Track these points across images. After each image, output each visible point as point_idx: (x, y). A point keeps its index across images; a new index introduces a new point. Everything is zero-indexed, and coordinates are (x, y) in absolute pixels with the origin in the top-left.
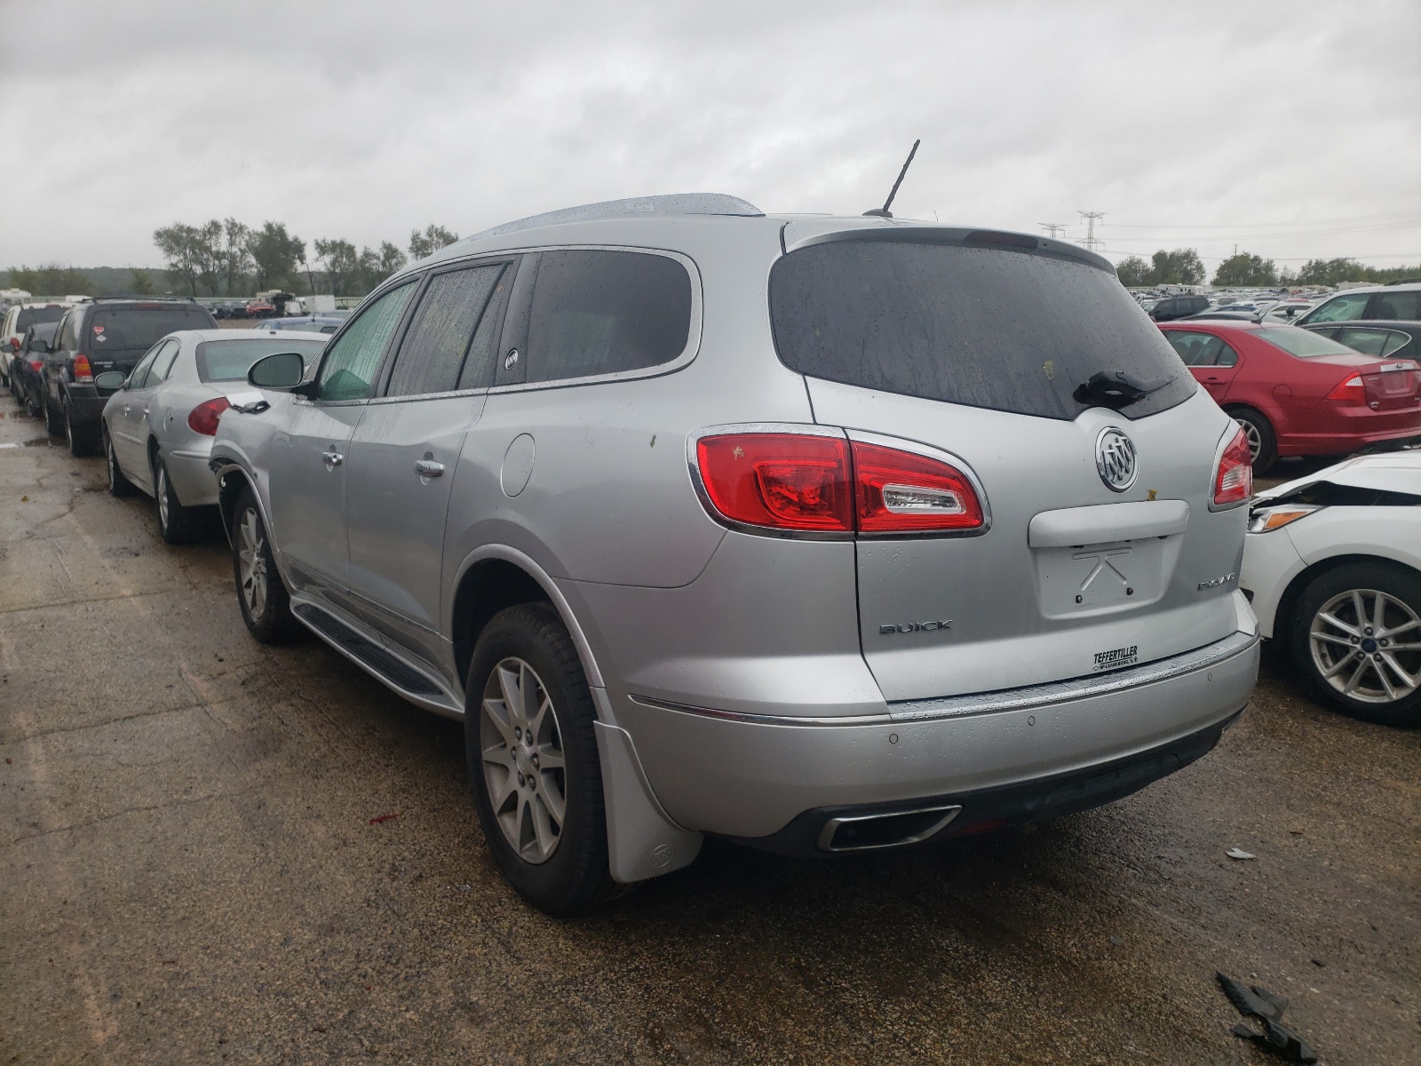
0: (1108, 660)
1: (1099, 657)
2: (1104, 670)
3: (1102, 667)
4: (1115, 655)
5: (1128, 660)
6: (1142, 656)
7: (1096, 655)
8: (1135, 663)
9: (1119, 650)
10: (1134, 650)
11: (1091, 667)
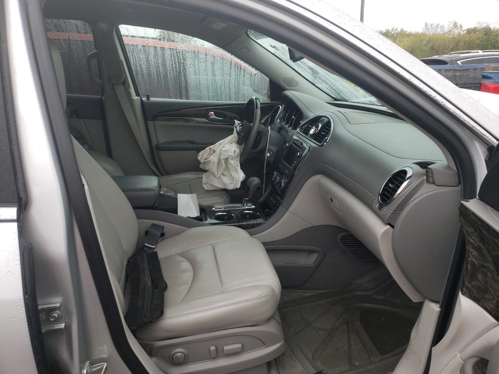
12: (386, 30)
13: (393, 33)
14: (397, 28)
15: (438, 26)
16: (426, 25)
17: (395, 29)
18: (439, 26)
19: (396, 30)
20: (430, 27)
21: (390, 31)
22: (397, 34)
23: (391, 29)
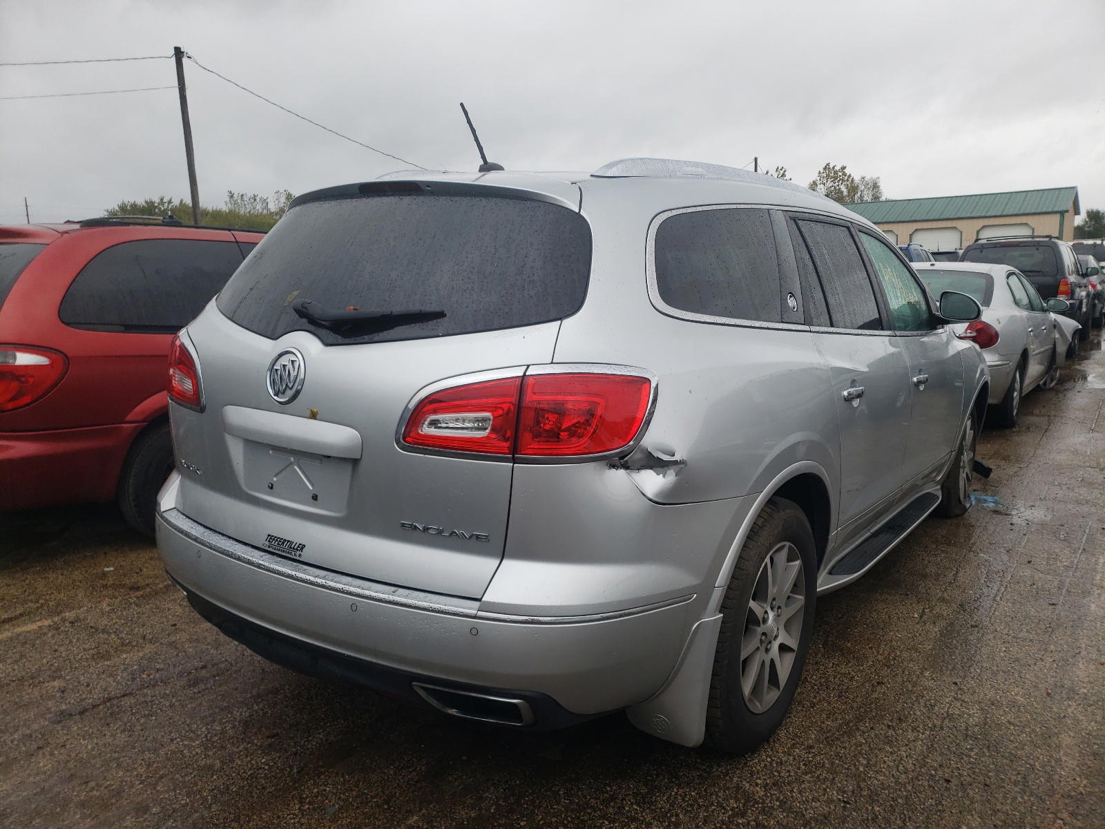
0: (276, 544)
1: (271, 538)
2: (270, 549)
3: (269, 547)
4: (283, 543)
5: (293, 553)
6: (306, 555)
7: (269, 535)
8: (297, 558)
9: (288, 541)
10: (302, 547)
11: (261, 541)
12: (146, 202)
13: (163, 208)
14: (170, 200)
15: (255, 200)
16: (232, 197)
17: (165, 200)
18: (258, 199)
19: (170, 202)
20: (239, 201)
21: (156, 205)
22: (172, 210)
23: (156, 200)
